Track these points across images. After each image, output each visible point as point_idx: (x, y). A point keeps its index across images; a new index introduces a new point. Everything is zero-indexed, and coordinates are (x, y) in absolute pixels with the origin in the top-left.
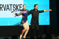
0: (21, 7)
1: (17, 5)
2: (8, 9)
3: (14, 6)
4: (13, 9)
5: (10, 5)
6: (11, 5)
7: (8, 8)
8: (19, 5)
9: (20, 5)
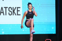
0: (19, 11)
1: (13, 8)
2: (2, 13)
3: (10, 9)
4: (9, 13)
5: (4, 7)
6: (6, 8)
7: (2, 11)
8: (16, 8)
9: (18, 8)
